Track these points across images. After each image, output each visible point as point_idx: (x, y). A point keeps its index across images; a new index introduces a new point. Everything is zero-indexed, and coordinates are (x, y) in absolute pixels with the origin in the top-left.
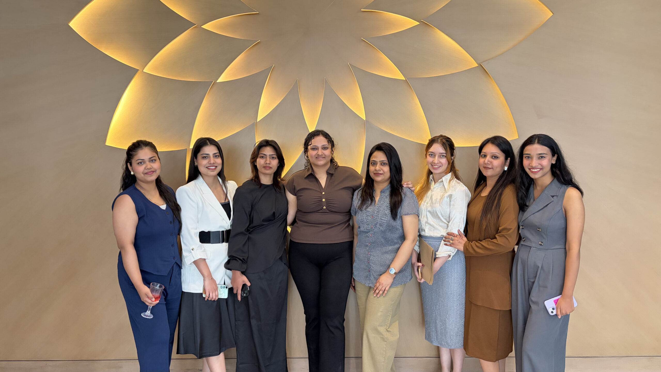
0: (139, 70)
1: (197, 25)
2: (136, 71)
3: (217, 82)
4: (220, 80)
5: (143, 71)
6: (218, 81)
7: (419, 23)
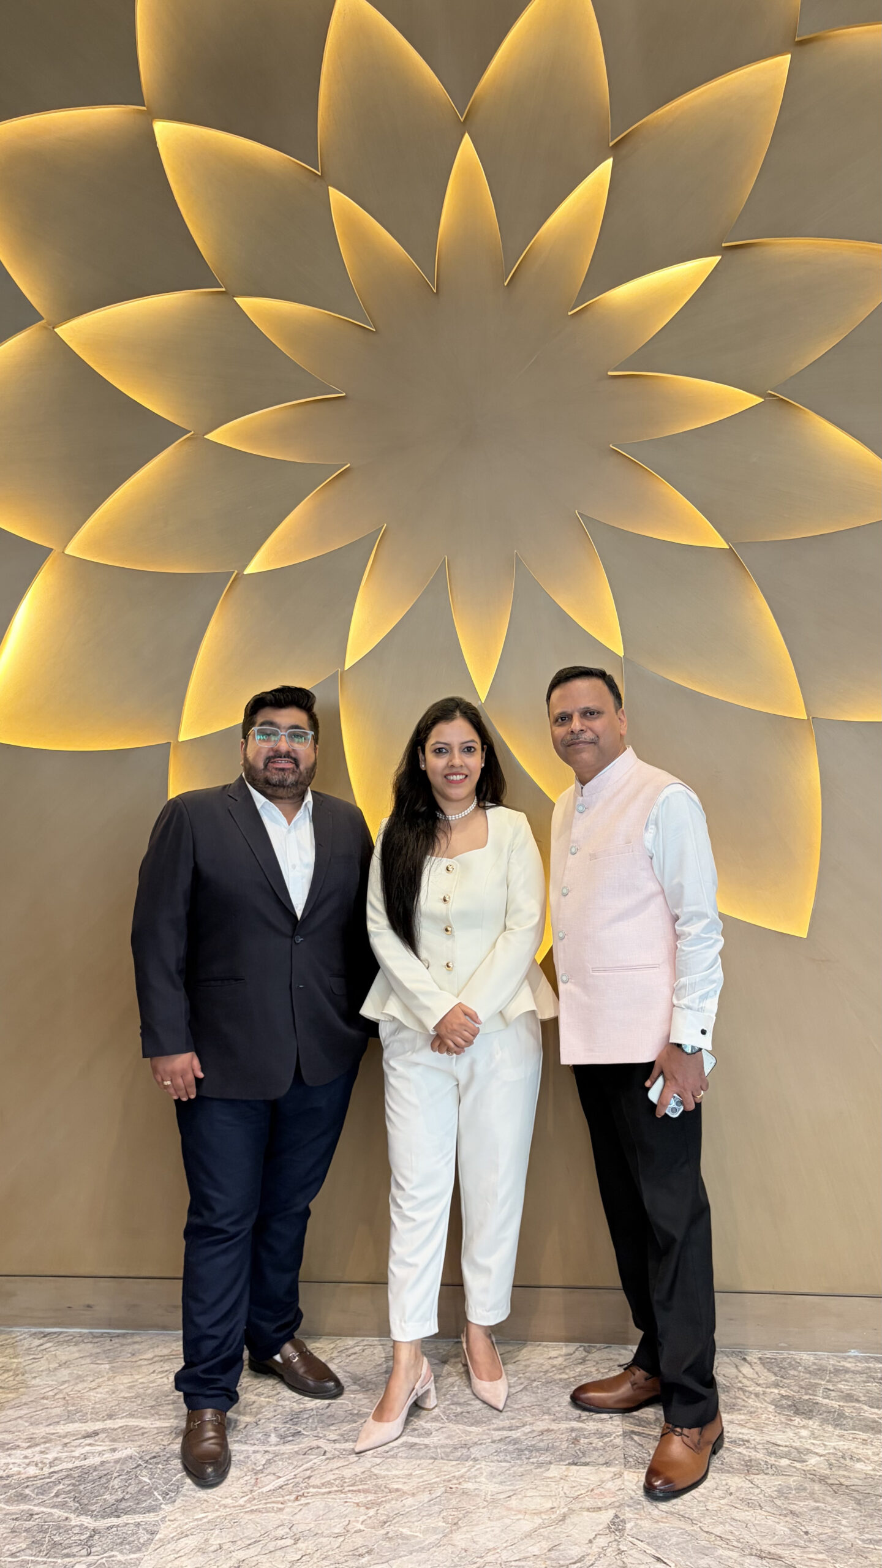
0: (52, 549)
1: (192, 433)
2: (46, 552)
3: (245, 573)
4: (250, 570)
5: (63, 552)
6: (248, 571)
7: (763, 400)
